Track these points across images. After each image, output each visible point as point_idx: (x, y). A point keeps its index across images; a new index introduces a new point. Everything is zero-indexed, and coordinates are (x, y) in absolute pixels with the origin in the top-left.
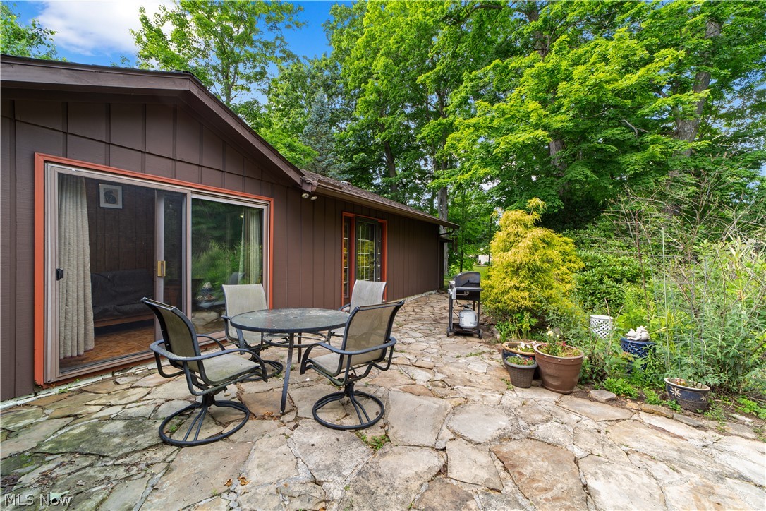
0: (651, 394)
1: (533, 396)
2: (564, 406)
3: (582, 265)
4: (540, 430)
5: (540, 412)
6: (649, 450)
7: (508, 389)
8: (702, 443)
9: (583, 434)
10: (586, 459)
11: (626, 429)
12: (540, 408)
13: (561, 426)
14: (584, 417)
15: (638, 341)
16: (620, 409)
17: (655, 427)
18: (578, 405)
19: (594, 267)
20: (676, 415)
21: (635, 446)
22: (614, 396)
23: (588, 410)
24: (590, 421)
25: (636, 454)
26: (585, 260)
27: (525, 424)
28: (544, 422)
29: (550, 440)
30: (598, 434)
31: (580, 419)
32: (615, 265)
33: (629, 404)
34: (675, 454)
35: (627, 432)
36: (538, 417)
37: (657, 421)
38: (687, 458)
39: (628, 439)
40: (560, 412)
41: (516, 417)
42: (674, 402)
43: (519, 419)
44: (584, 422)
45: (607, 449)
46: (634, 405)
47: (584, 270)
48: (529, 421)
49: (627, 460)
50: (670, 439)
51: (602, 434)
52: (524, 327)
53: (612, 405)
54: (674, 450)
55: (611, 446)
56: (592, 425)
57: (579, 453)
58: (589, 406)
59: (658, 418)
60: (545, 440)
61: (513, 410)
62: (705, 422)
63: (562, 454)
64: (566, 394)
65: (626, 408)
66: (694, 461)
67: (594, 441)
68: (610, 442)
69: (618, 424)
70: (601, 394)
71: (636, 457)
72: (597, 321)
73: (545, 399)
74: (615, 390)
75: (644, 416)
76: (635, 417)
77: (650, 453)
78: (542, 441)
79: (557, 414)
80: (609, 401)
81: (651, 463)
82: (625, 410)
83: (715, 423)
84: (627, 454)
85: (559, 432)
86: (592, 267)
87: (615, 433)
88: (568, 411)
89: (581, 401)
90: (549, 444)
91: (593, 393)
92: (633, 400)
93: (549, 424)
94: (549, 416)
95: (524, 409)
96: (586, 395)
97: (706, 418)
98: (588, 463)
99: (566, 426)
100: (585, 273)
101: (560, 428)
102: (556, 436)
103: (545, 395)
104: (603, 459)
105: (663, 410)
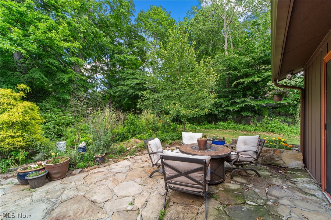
0: (91, 163)
1: (49, 187)
2: (65, 183)
3: (44, 120)
4: (64, 197)
5: (58, 191)
6: (99, 179)
7: (31, 192)
8: (107, 170)
9: (80, 187)
10: (86, 194)
11: (90, 178)
12: (57, 189)
13: (70, 190)
14: (76, 182)
15: (83, 147)
16: (84, 173)
17: (96, 172)
18: (71, 179)
19: (50, 121)
20: (99, 166)
21: (95, 180)
22: (81, 169)
23: (75, 179)
24: (79, 182)
25: (97, 182)
26: (45, 118)
27: (55, 199)
28: (63, 193)
29: (71, 197)
30: (84, 184)
31: (75, 183)
32: (60, 120)
33: (86, 169)
34: (104, 176)
35: (91, 178)
36: (59, 193)
37: (96, 170)
38: (107, 175)
39: (92, 180)
40: (66, 185)
41: (48, 200)
42: (98, 163)
43: (51, 200)
44: (77, 183)
45: (90, 186)
46: (88, 169)
47: (45, 123)
48: (56, 197)
49: (96, 186)
50: (101, 173)
51: (85, 183)
52: (21, 158)
53: (81, 173)
54: (104, 175)
55: (90, 185)
56: (81, 183)
57: (83, 194)
58: (75, 177)
59: (95, 169)
60: (69, 198)
61: (44, 198)
62: (105, 164)
63: (78, 198)
64: (63, 178)
65: (86, 171)
66: (109, 175)
67: (85, 187)
68: (89, 184)
69: (87, 178)
70: (77, 171)
71: (98, 183)
72: (60, 144)
73: (56, 185)
74: (81, 167)
75: (92, 171)
76: (90, 173)
77: (100, 180)
78: (68, 200)
79: (66, 187)
80: (80, 172)
81: (101, 182)
82: (86, 172)
83: (107, 163)
84: (95, 184)
85: (71, 192)
86: (49, 121)
87: (88, 180)
88: (69, 183)
89: (70, 177)
90: (71, 199)
91: (74, 172)
92: (87, 168)
93: (66, 192)
94: (63, 190)
95: (49, 194)
96: (71, 174)
97: (105, 163)
98: (88, 194)
99: (72, 189)
100: (47, 124)
101: (71, 191)
102: (72, 194)
103: (55, 183)
104: (91, 190)
105: (96, 166)
